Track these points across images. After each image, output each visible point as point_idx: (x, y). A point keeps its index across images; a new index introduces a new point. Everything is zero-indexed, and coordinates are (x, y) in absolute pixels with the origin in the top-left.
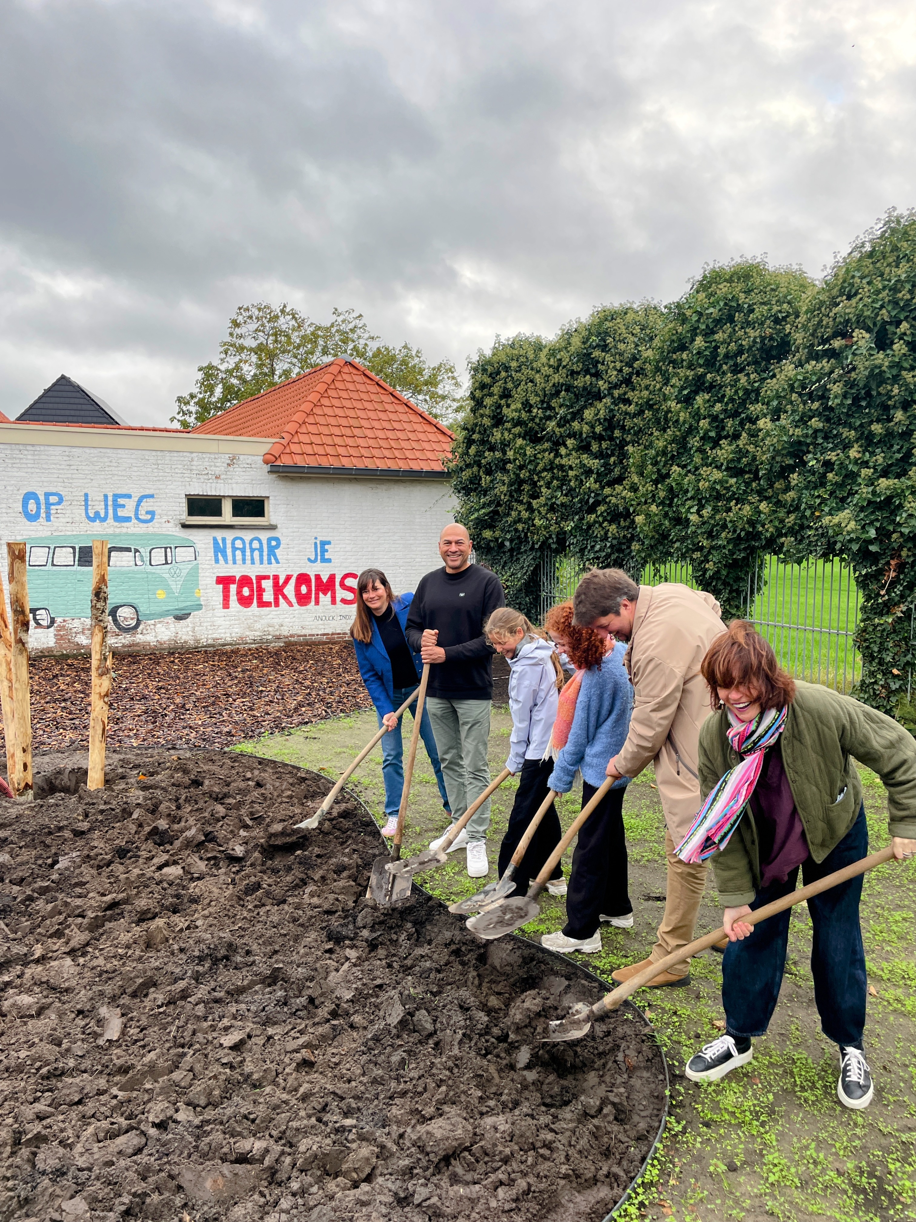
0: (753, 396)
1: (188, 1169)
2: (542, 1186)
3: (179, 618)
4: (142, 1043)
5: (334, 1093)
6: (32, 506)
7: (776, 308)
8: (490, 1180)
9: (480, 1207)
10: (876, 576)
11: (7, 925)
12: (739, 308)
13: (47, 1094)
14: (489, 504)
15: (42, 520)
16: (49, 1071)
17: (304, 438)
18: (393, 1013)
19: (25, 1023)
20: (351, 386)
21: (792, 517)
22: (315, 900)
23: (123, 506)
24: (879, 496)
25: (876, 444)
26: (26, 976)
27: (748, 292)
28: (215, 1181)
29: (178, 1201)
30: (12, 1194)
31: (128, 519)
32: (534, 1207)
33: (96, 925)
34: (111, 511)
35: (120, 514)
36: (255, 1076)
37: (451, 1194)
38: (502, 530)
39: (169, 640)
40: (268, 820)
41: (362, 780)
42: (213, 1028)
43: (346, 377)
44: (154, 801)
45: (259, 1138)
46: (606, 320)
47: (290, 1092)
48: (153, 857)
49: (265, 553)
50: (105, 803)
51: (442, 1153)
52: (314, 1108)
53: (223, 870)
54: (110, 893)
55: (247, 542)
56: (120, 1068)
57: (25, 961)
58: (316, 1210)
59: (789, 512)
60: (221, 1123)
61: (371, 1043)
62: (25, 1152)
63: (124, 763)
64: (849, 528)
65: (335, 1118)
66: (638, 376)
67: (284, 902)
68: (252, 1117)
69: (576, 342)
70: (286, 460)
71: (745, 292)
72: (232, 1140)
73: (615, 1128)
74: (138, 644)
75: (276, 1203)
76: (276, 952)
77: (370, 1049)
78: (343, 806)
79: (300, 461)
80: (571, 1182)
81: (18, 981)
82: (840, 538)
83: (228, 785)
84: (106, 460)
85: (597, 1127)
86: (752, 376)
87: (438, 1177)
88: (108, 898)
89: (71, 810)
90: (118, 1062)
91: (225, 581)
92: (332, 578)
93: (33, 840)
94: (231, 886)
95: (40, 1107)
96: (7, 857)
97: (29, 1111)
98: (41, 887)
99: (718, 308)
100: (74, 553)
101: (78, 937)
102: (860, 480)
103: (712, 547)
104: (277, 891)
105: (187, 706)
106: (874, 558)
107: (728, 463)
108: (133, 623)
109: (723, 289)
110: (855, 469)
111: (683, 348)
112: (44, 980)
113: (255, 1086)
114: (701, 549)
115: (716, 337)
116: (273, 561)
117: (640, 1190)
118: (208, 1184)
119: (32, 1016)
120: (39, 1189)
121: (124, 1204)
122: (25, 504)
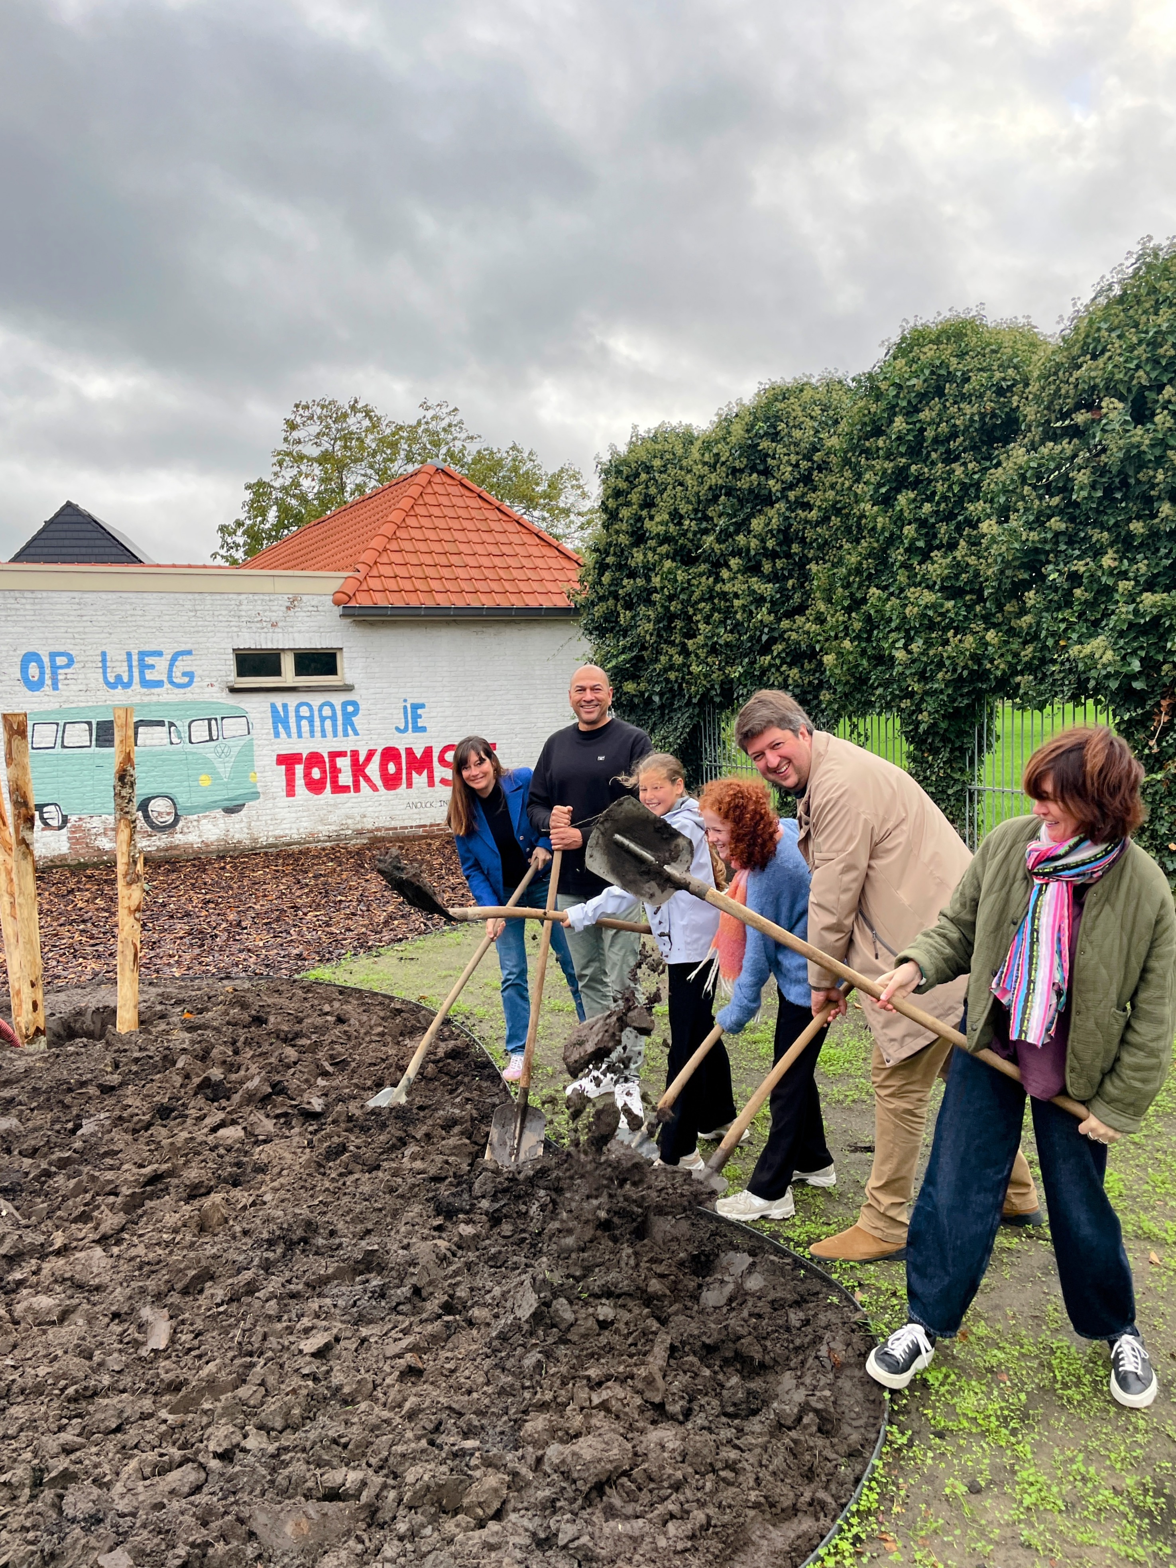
0: (972, 491)
1: (262, 1509)
2: (726, 1518)
3: (230, 811)
4: (196, 1353)
5: (449, 1408)
6: (33, 670)
7: (998, 375)
8: (656, 1512)
9: (645, 1547)
10: (1142, 722)
11: (17, 1209)
12: (950, 377)
13: (74, 1421)
14: (631, 649)
15: (47, 688)
16: (77, 1391)
17: (386, 570)
18: (524, 1304)
19: (45, 1332)
20: (444, 500)
21: (1030, 649)
22: (418, 1165)
23: (152, 667)
24: (1144, 617)
25: (1137, 548)
26: (44, 1272)
27: (961, 355)
28: (298, 1525)
29: (251, 1551)
30: (33, 1548)
31: (159, 684)
32: (715, 1546)
33: (133, 1205)
34: (136, 674)
35: (148, 677)
36: (346, 1390)
37: (607, 1531)
38: (649, 681)
39: (218, 840)
40: (353, 1064)
41: (475, 1011)
42: (290, 1330)
43: (437, 488)
44: (204, 1045)
45: (354, 1468)
46: (776, 400)
47: (392, 1409)
48: (205, 1116)
49: (340, 722)
50: (141, 1049)
51: (593, 1480)
52: (424, 1428)
53: (296, 1130)
54: (150, 1163)
55: (316, 709)
56: (170, 1384)
57: (42, 1253)
58: (431, 1557)
59: (1025, 643)
60: (304, 1450)
61: (496, 1343)
62: (48, 1494)
63: (164, 998)
64: (1104, 660)
65: (452, 1440)
66: (820, 471)
67: (378, 1167)
68: (343, 1440)
69: (738, 430)
70: (363, 600)
71: (957, 356)
72: (318, 1472)
73: (820, 1442)
74: (176, 847)
75: (378, 1551)
76: (368, 1232)
77: (495, 1351)
78: (451, 1044)
79: (381, 600)
80: (763, 1512)
81: (34, 1279)
82: (1093, 673)
83: (300, 1021)
84: (128, 607)
85: (795, 1441)
86: (970, 466)
87: (589, 1510)
88: (147, 1170)
89: (96, 1060)
90: (167, 1377)
91: (288, 761)
92: (428, 751)
93: (48, 1100)
94: (308, 1150)
95: (67, 1437)
96: (15, 1122)
97: (52, 1443)
98: (60, 1159)
99: (922, 378)
100: (91, 730)
101: (110, 1221)
102: (1117, 597)
103: (926, 693)
104: (368, 1154)
105: (244, 924)
106: (1139, 698)
107: (942, 581)
108: (170, 819)
109: (929, 353)
110: (1110, 582)
111: (878, 432)
112: (67, 1275)
113: (346, 1403)
114: (911, 695)
115: (922, 416)
116: (350, 732)
117: (854, 1521)
118: (289, 1529)
119: (53, 1323)
120: (69, 1540)
121: (179, 1557)
122: (24, 669)
